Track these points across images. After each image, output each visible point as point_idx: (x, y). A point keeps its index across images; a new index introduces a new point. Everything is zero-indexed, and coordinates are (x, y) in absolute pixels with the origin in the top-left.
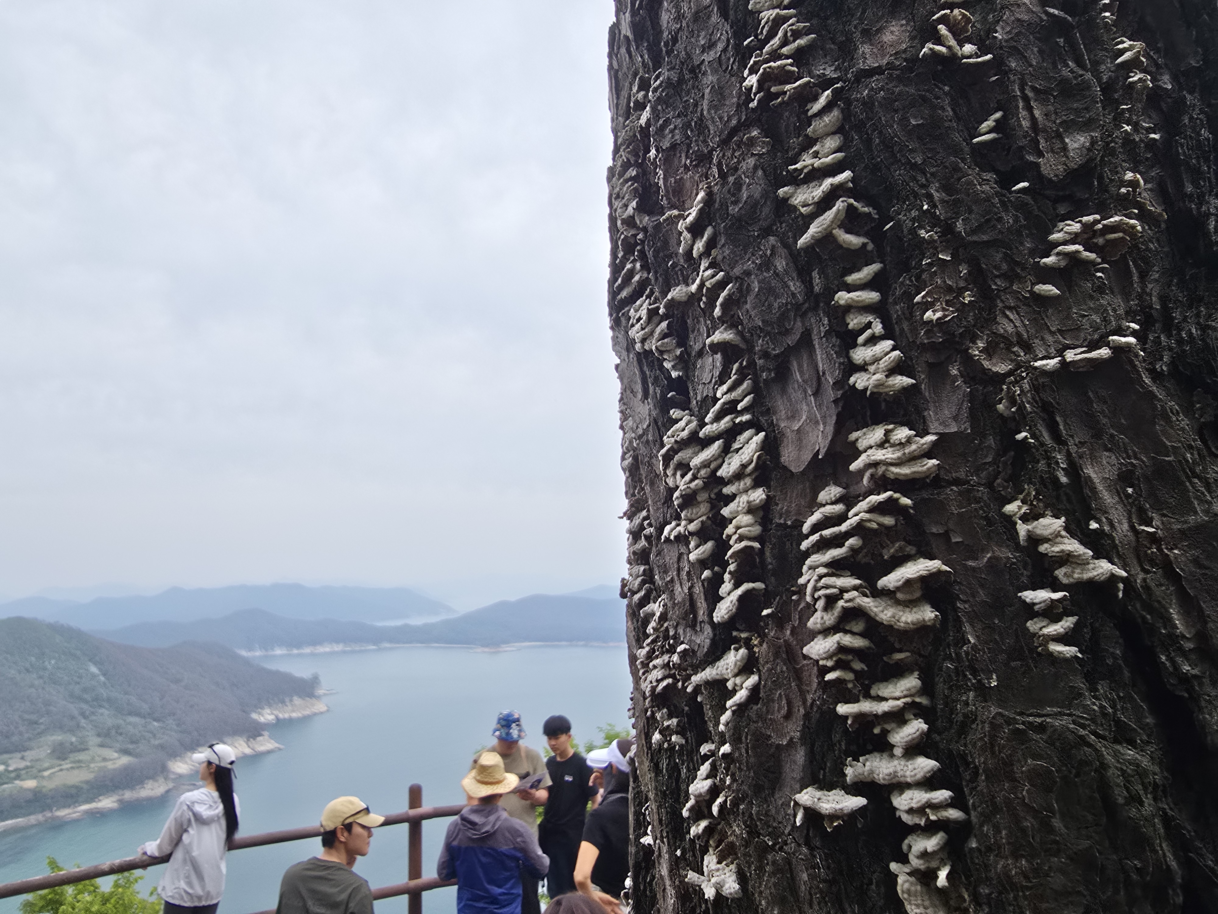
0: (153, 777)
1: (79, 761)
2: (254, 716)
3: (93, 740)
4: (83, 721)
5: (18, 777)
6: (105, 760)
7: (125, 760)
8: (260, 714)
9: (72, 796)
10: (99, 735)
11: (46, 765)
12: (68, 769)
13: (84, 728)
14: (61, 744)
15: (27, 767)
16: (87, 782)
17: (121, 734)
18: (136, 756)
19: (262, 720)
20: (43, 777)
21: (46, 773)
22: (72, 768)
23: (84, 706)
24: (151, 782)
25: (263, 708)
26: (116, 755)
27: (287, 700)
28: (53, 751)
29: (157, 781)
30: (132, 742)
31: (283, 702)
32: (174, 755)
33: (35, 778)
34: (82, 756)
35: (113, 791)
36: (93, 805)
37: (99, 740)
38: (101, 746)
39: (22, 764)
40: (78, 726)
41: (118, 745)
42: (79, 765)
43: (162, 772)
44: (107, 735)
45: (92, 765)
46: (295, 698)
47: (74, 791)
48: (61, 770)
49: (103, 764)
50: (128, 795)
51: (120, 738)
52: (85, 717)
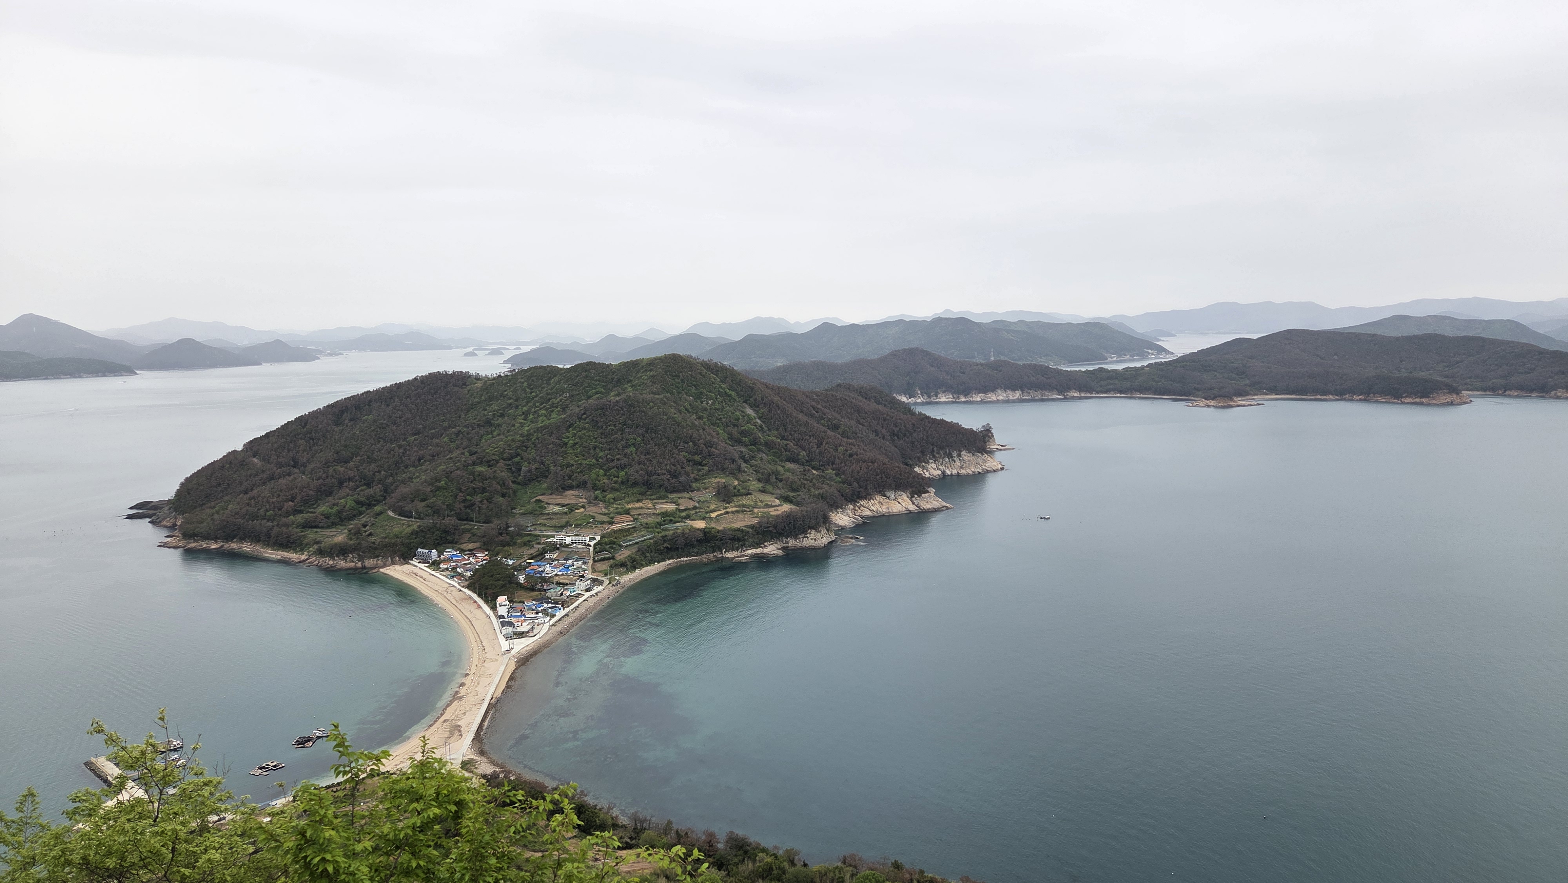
0: (815, 528)
1: (744, 506)
2: (917, 470)
3: (754, 485)
4: (744, 465)
5: (688, 517)
6: (767, 506)
7: (786, 507)
8: (923, 468)
9: (739, 540)
10: (759, 480)
11: (713, 507)
12: (733, 512)
13: (744, 472)
14: (725, 487)
15: (695, 508)
16: (752, 527)
17: (781, 481)
18: (797, 504)
19: (927, 475)
20: (711, 518)
21: (713, 515)
22: (737, 512)
23: (743, 449)
24: (813, 532)
25: (928, 463)
26: (777, 502)
27: (955, 454)
28: (718, 493)
29: (820, 532)
30: (794, 490)
31: (950, 456)
32: (836, 506)
33: (703, 519)
34: (746, 501)
35: (778, 538)
36: (759, 551)
37: (760, 485)
38: (763, 491)
39: (691, 504)
40: (739, 469)
41: (778, 491)
42: (743, 510)
43: (824, 523)
44: (767, 481)
45: (756, 510)
46: (963, 453)
47: (740, 535)
48: (727, 513)
49: (766, 510)
50: (791, 543)
51: (780, 485)
52: (746, 462)
